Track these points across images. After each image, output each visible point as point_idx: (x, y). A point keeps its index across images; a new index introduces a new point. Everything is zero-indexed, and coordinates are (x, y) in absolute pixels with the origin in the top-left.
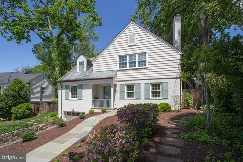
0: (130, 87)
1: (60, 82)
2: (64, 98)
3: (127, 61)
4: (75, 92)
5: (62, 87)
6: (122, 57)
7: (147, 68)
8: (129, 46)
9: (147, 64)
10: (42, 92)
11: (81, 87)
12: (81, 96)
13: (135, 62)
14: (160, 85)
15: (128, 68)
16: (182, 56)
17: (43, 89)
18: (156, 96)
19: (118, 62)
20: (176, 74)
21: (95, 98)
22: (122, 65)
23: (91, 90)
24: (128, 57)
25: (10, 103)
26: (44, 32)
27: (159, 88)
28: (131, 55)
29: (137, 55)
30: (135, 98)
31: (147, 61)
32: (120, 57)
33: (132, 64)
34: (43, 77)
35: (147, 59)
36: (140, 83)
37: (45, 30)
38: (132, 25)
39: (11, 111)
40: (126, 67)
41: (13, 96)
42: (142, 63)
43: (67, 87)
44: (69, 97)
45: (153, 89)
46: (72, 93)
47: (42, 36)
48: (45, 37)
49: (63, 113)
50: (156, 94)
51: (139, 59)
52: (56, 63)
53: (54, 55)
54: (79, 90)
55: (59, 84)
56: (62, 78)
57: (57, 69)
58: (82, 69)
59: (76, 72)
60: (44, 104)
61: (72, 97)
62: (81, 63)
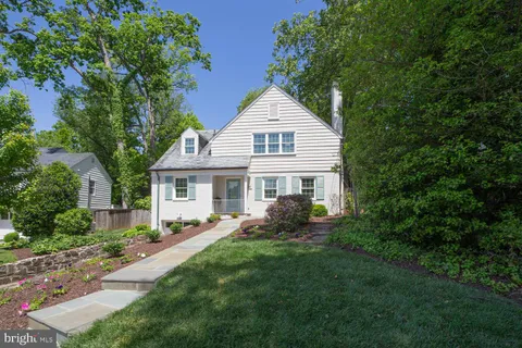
0: (270, 182)
1: (157, 171)
2: (162, 198)
3: (267, 143)
4: (182, 187)
5: (159, 180)
6: (259, 137)
7: (295, 155)
8: (269, 120)
9: (296, 149)
10: (91, 191)
11: (193, 179)
12: (194, 195)
13: (278, 145)
14: (313, 180)
15: (267, 153)
16: (342, 141)
17: (92, 183)
19: (253, 143)
21: (217, 198)
22: (259, 148)
23: (211, 185)
24: (267, 136)
25: (51, 207)
27: (313, 185)
28: (271, 135)
31: (296, 146)
32: (256, 136)
33: (274, 147)
35: (295, 142)
36: (285, 177)
38: (274, 89)
39: (56, 221)
40: (264, 152)
41: (56, 195)
42: (289, 147)
43: (169, 180)
44: (171, 196)
45: (303, 185)
46: (177, 191)
47: (90, 79)
48: (95, 80)
49: (160, 223)
50: (308, 193)
51: (283, 141)
52: (120, 133)
53: (114, 118)
54: (189, 185)
55: (154, 174)
56: (157, 164)
57: (121, 146)
58: (190, 150)
59: (180, 155)
60: (102, 213)
61: (177, 196)
62: (190, 141)
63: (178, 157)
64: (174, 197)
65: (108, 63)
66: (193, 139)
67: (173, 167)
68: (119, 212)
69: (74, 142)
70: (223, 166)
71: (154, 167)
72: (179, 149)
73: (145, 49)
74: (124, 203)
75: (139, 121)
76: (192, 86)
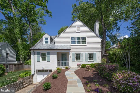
0: (78, 55)
1: (33, 50)
4: (44, 57)
5: (34, 53)
7: (86, 45)
8: (77, 32)
9: (86, 43)
10: (7, 57)
11: (49, 53)
12: (49, 60)
13: (80, 42)
14: (92, 54)
16: (102, 41)
17: (7, 54)
18: (91, 60)
19: (71, 40)
20: (100, 49)
21: (58, 61)
22: (73, 42)
23: (56, 56)
26: (8, 12)
28: (77, 38)
29: (81, 38)
30: (80, 61)
31: (86, 42)
32: (72, 38)
34: (8, 46)
35: (86, 41)
36: (83, 53)
37: (9, 11)
38: (78, 21)
40: (75, 44)
42: (84, 42)
43: (38, 54)
44: (40, 60)
45: (89, 56)
46: (42, 58)
47: (6, 15)
48: (8, 16)
49: (35, 71)
50: (91, 59)
51: (82, 40)
52: (19, 36)
53: (16, 30)
54: (47, 56)
55: (32, 51)
56: (33, 47)
57: (19, 41)
58: (47, 42)
59: (43, 44)
60: (11, 65)
61: (42, 60)
62: (46, 39)
63: (42, 45)
64: (41, 60)
65: (13, 10)
66: (48, 38)
67: (40, 48)
68: (18, 64)
69: (4, 40)
70: (61, 48)
71: (32, 48)
72: (42, 42)
73: (28, 7)
74: (21, 61)
75: (27, 33)
76: (44, 24)
